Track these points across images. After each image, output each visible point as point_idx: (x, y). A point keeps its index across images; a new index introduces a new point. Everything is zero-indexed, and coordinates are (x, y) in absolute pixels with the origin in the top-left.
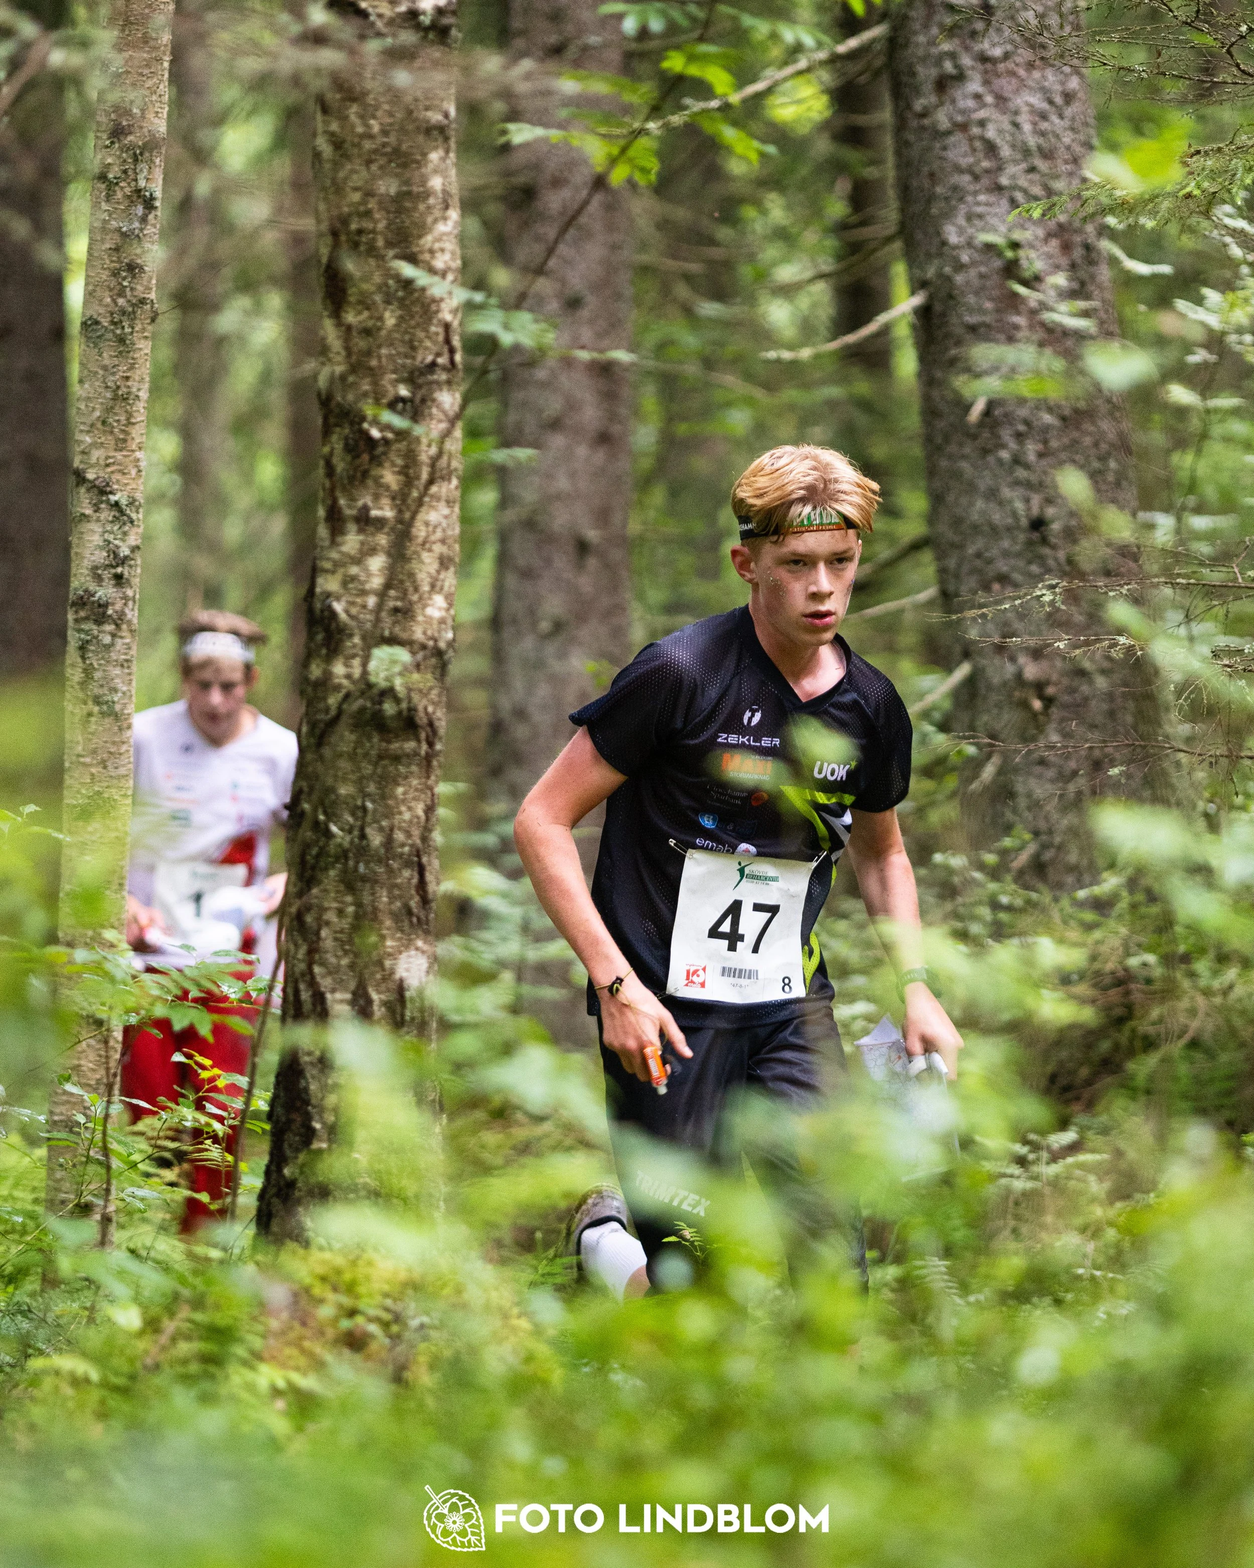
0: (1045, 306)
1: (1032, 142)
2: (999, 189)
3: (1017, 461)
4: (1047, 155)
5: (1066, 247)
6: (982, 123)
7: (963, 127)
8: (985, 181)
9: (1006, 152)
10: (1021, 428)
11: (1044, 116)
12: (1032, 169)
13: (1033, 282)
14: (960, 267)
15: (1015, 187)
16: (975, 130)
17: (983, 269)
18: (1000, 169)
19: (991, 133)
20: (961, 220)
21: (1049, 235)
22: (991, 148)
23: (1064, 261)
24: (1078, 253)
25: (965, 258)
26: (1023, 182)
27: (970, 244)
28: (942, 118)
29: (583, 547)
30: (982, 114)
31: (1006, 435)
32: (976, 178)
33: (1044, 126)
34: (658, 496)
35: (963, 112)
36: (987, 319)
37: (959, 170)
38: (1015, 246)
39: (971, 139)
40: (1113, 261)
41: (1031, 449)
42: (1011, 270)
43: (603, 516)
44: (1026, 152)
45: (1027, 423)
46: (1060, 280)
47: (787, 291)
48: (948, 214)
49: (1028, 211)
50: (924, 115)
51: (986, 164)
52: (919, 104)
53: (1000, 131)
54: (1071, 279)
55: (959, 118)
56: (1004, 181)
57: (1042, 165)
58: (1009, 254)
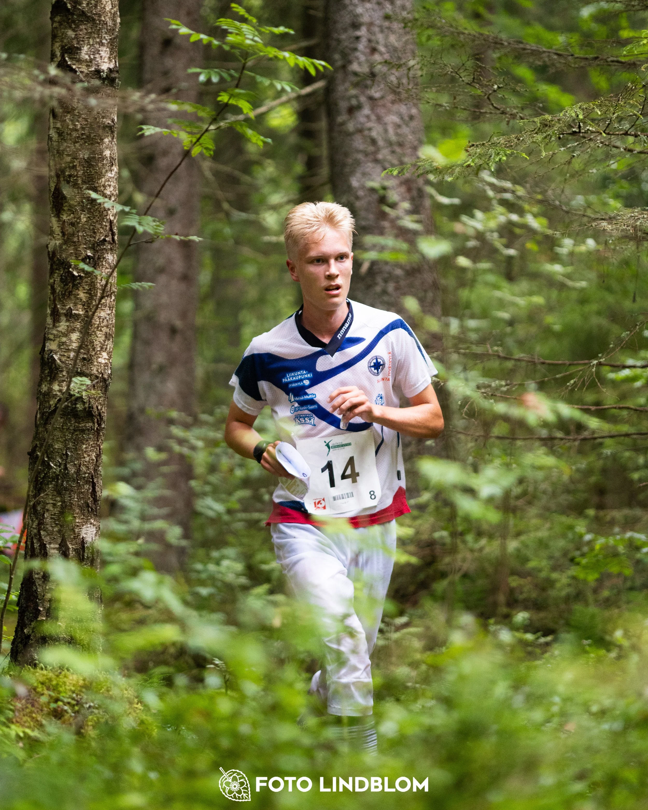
0: (398, 218)
1: (393, 138)
2: (376, 161)
3: (384, 292)
4: (401, 145)
5: (409, 190)
6: (370, 129)
7: (360, 131)
8: (372, 157)
9: (381, 143)
10: (386, 275)
11: (399, 126)
12: (393, 152)
13: (393, 206)
14: (357, 198)
15: (385, 160)
16: (366, 133)
17: (369, 198)
18: (378, 150)
19: (374, 134)
20: (358, 175)
21: (402, 183)
22: (374, 142)
23: (408, 196)
24: (415, 193)
25: (361, 193)
26: (389, 157)
27: (363, 187)
28: (351, 126)
29: (173, 331)
30: (369, 125)
31: (379, 279)
32: (366, 154)
33: (399, 131)
34: (210, 307)
35: (361, 123)
36: (371, 223)
37: (358, 151)
38: (384, 188)
39: (364, 137)
40: (432, 197)
41: (391, 287)
42: (383, 200)
43: (184, 315)
44: (390, 143)
45: (390, 273)
46: (406, 205)
47: (275, 208)
48: (352, 172)
49: (391, 171)
50: (343, 124)
51: (371, 149)
52: (340, 119)
53: (378, 133)
54: (411, 204)
55: (359, 126)
56: (380, 156)
57: (398, 150)
58: (381, 192)
